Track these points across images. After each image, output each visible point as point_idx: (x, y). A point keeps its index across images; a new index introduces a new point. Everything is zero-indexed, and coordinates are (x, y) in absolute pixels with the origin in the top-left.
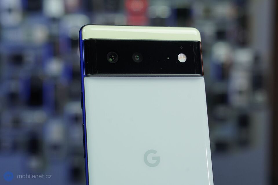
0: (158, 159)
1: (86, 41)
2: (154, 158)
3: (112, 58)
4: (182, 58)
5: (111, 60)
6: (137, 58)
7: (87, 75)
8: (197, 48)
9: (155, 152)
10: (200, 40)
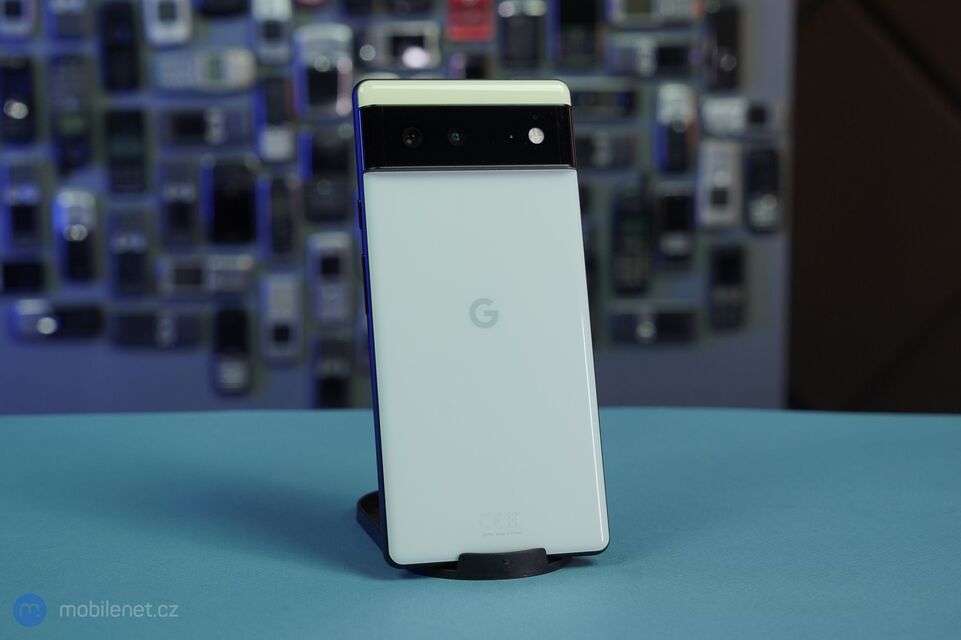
0: (494, 315)
1: (366, 110)
2: (487, 313)
3: (412, 139)
4: (536, 136)
5: (409, 141)
6: (456, 137)
7: (367, 169)
8: (562, 117)
9: (488, 302)
10: (569, 104)
